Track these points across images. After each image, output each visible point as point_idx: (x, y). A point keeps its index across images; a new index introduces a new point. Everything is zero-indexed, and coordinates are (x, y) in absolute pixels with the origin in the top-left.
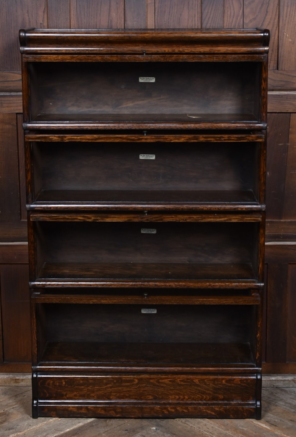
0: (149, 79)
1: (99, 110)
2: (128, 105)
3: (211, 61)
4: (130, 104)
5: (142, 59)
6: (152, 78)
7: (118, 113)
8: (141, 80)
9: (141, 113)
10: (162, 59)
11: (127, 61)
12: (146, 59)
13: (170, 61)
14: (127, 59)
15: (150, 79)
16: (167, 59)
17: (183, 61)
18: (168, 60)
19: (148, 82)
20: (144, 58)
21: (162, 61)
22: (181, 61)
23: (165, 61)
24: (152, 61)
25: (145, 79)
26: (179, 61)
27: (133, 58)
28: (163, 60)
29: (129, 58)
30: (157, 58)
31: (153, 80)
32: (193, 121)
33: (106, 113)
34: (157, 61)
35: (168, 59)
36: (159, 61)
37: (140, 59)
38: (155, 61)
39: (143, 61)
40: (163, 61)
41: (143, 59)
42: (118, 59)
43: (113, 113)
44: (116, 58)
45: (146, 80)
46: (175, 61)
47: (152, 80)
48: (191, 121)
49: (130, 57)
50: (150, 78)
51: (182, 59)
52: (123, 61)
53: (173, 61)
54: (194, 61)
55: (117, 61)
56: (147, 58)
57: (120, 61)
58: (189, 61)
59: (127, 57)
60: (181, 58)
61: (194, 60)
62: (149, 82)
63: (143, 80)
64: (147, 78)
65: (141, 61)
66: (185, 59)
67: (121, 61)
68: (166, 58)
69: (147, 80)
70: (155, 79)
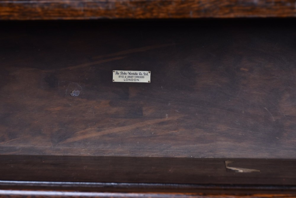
0: (136, 74)
1: (21, 146)
2: (87, 136)
3: (285, 16)
4: (93, 134)
5: (80, 10)
6: (142, 72)
7: (66, 154)
8: (118, 77)
9: (118, 155)
10: (138, 9)
11: (38, 18)
12: (91, 11)
13: (162, 15)
14: (39, 10)
15: (139, 75)
16: (152, 9)
17: (202, 16)
18: (155, 15)
19: (134, 81)
20: (86, 8)
21: (138, 17)
22: (196, 16)
23: (148, 15)
24: (110, 18)
25: (128, 75)
26: (187, 16)
27: (57, 9)
28: (141, 12)
29: (42, 8)
30: (124, 8)
31: (145, 77)
32: (234, 185)
33: (37, 154)
34: (123, 17)
35: (154, 11)
36: (131, 16)
37: (76, 11)
38: (117, 17)
39: (82, 18)
40: (142, 17)
41: (85, 10)
42: (13, 12)
43: (53, 154)
44: (8, 9)
45: (129, 77)
46: (178, 17)
47: (143, 77)
48: (229, 185)
49: (46, 7)
50: (138, 72)
51: (198, 11)
52: (28, 18)
53: (171, 16)
54: (232, 16)
55: (11, 18)
56: (94, 8)
57: (18, 19)
58: (217, 16)
59: (37, 6)
60: (193, 6)
61: (232, 11)
62: (137, 81)
63: (123, 77)
64: (132, 72)
65: (79, 16)
66: (206, 11)
67: (22, 19)
68: (149, 7)
69: (132, 77)
70: (149, 74)
